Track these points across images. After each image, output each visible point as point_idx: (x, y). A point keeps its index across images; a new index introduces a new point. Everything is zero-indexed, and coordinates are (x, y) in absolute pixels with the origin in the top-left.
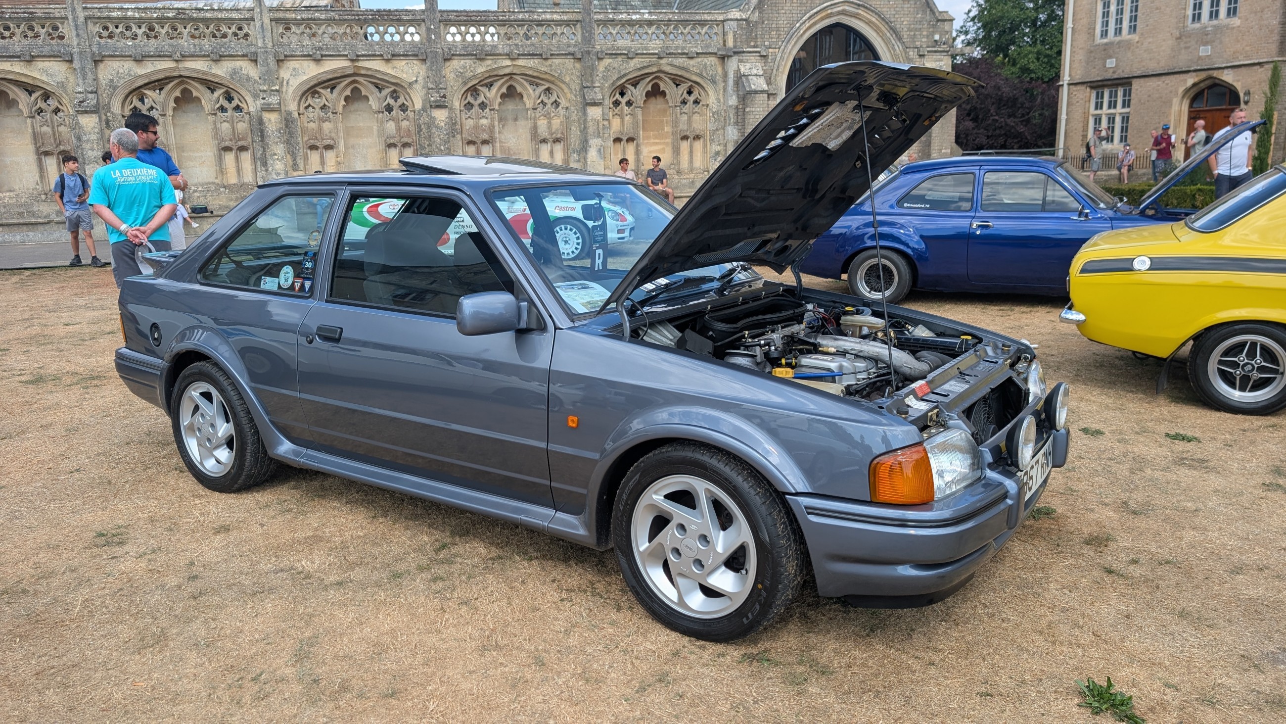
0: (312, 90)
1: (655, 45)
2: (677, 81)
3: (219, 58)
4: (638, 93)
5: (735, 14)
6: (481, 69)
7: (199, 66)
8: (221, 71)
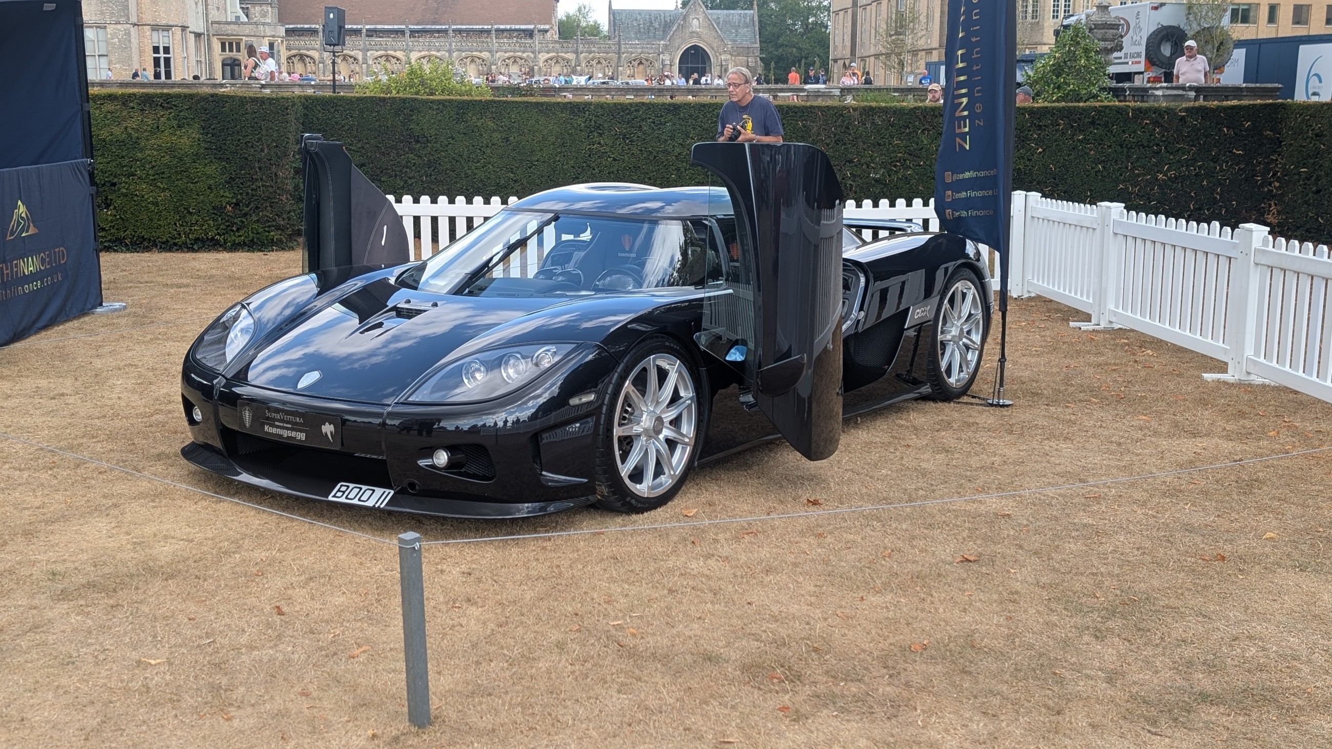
0: (546, 61)
1: (639, 51)
2: (647, 60)
3: (524, 52)
4: (636, 63)
5: (662, 42)
6: (591, 56)
7: (519, 54)
8: (525, 55)
